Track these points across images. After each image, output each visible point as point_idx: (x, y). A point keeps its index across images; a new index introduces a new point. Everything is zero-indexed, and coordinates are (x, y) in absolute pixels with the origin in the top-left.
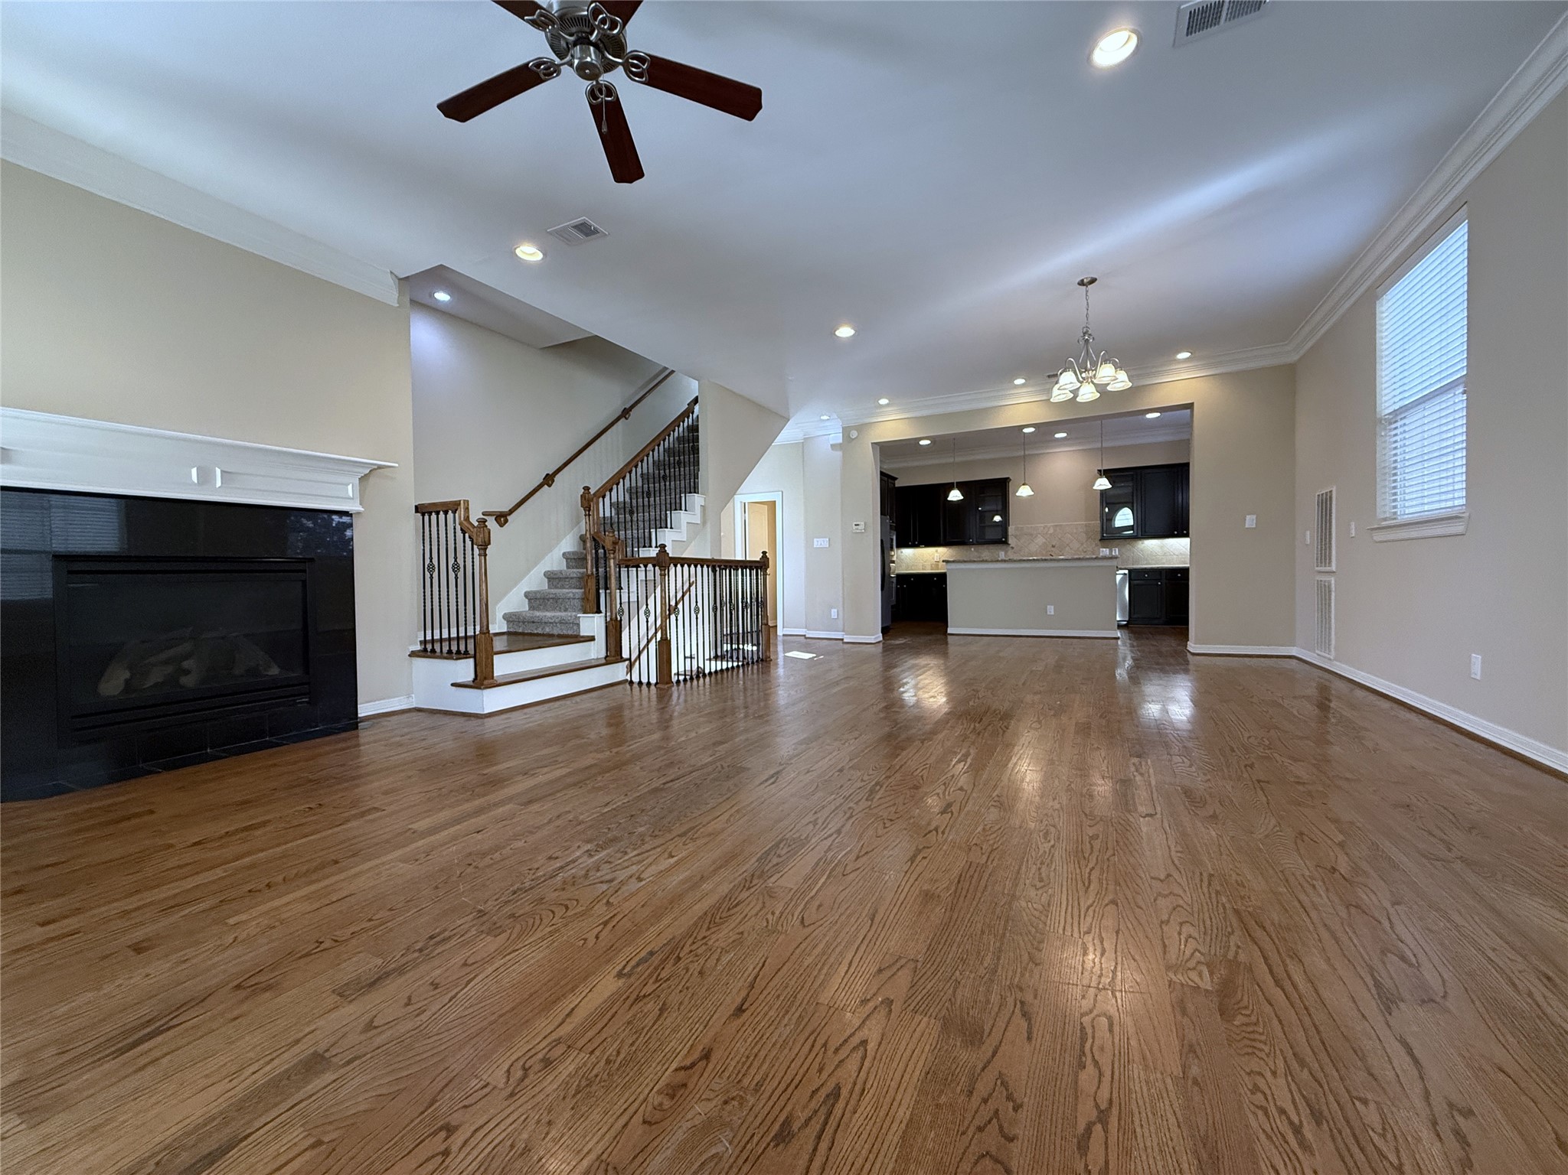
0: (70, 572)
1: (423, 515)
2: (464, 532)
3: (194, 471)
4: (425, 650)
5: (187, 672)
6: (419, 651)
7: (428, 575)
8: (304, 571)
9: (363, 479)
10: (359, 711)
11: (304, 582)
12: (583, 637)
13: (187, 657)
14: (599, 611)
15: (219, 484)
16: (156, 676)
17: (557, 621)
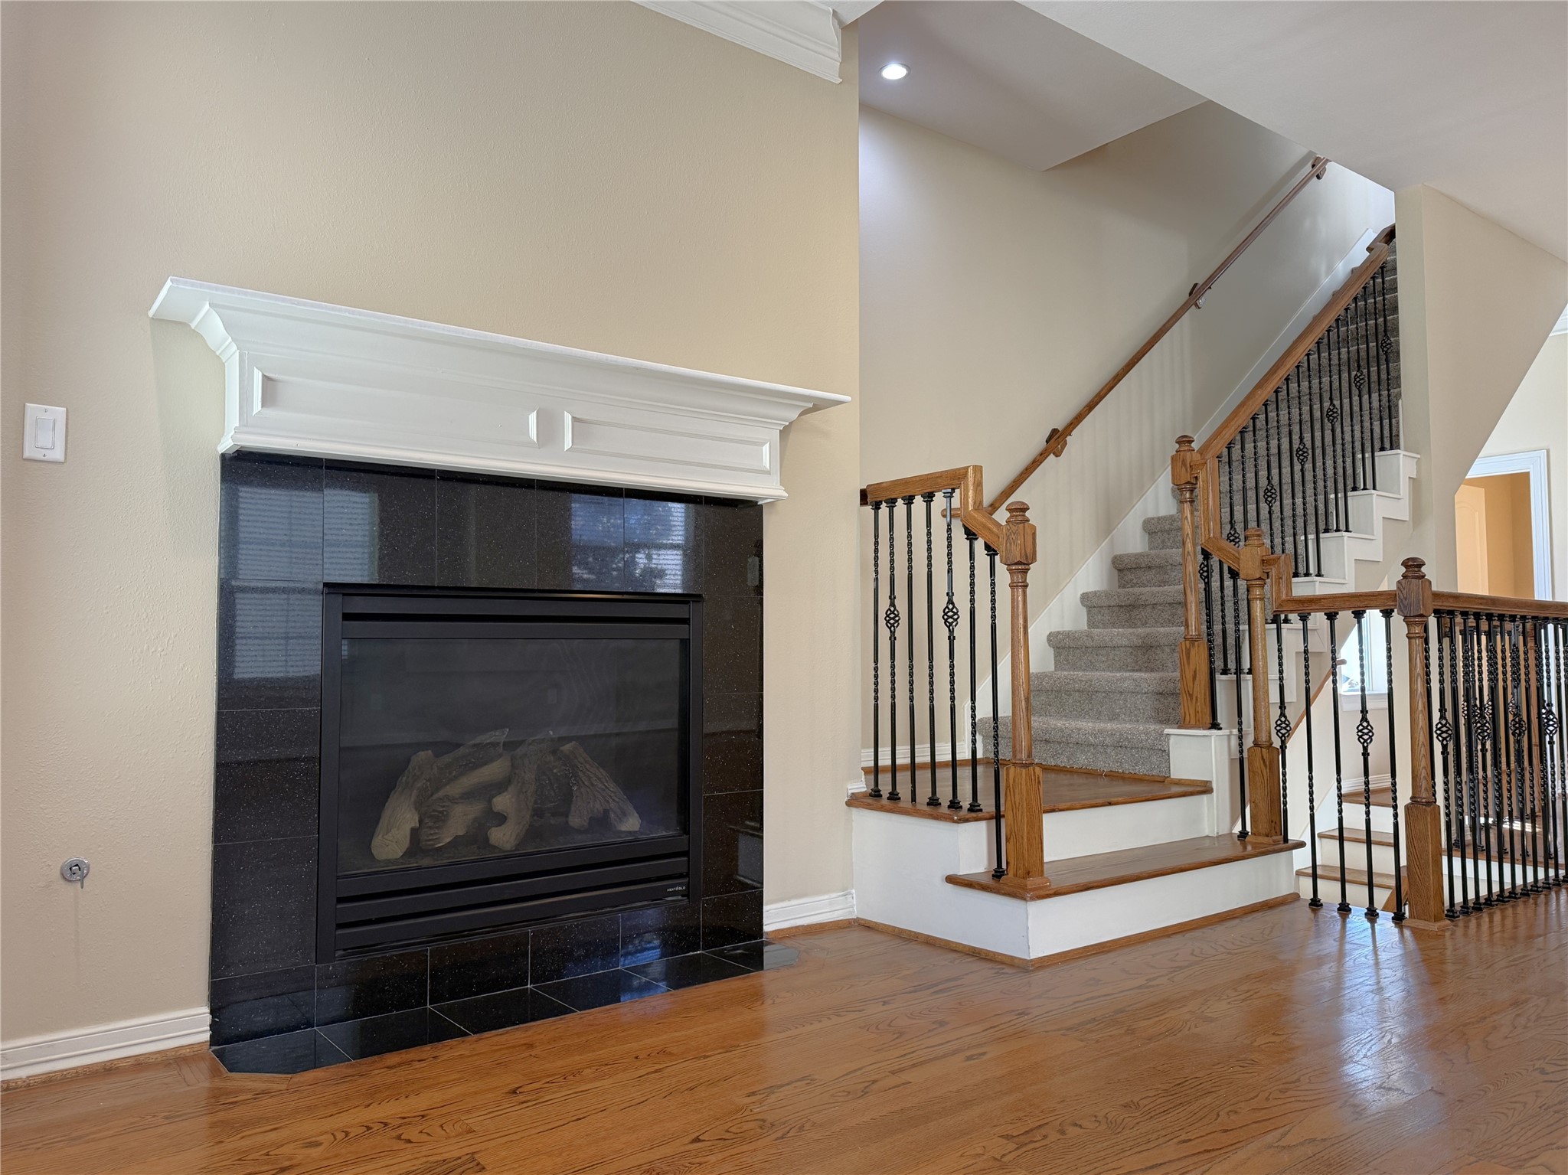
0: (347, 617)
1: (877, 507)
2: (971, 535)
3: (533, 417)
4: (876, 794)
5: (501, 819)
6: (864, 795)
7: (884, 632)
8: (685, 621)
9: (785, 433)
10: (765, 921)
11: (685, 643)
12: (1179, 782)
13: (501, 786)
14: (1215, 726)
15: (568, 443)
16: (458, 823)
17: (1108, 741)
